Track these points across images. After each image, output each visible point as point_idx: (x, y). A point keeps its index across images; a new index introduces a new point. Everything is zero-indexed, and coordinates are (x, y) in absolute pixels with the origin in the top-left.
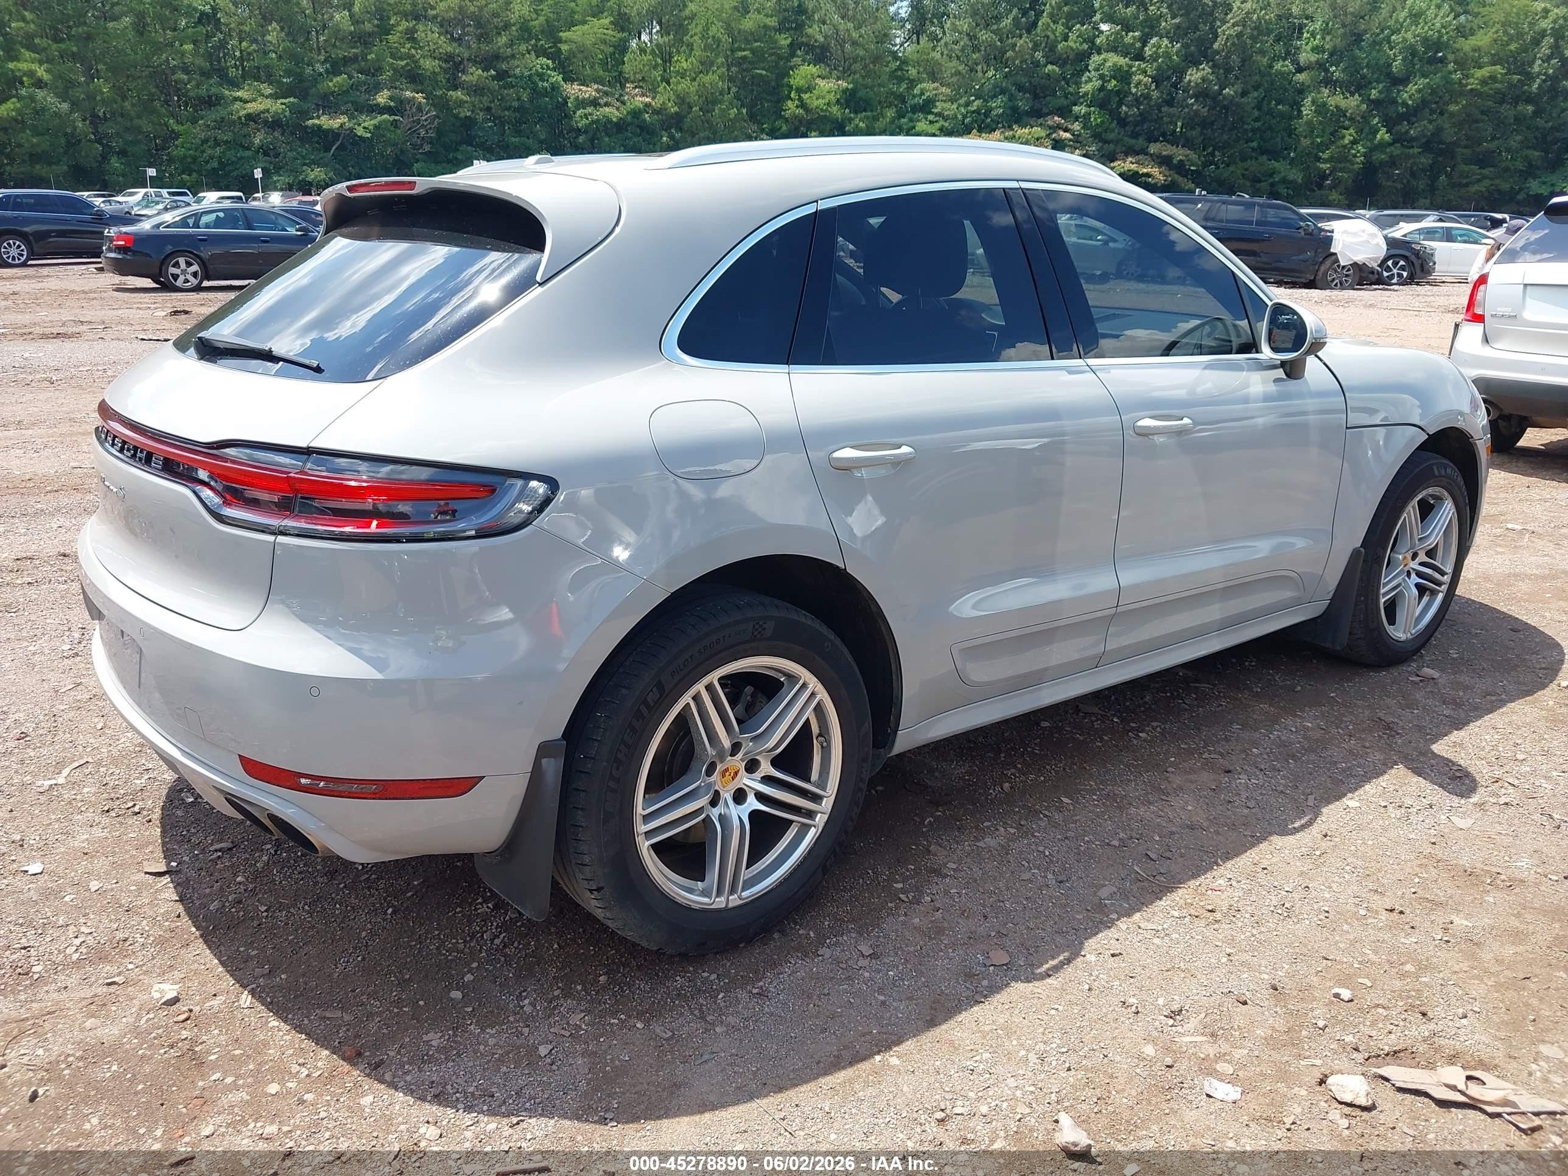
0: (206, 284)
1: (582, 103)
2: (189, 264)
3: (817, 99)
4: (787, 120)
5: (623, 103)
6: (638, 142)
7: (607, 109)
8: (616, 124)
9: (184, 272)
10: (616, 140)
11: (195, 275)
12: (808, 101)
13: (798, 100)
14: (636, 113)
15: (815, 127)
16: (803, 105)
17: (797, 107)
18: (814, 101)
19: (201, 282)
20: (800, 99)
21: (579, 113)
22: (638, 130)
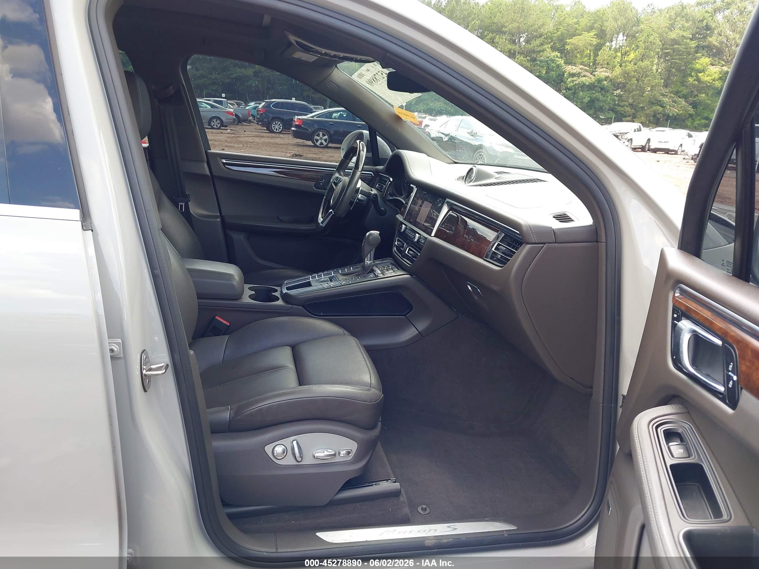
0: (330, 145)
1: (573, 75)
2: (324, 135)
3: (707, 76)
4: (687, 86)
5: (594, 75)
6: (598, 95)
7: (584, 78)
8: (588, 86)
9: (321, 139)
10: (586, 94)
11: (326, 140)
12: (702, 77)
13: (695, 76)
14: (600, 81)
15: (703, 91)
16: (698, 80)
17: (695, 80)
18: (705, 78)
19: (328, 144)
20: (697, 76)
21: (569, 80)
22: (599, 90)
